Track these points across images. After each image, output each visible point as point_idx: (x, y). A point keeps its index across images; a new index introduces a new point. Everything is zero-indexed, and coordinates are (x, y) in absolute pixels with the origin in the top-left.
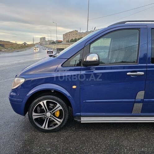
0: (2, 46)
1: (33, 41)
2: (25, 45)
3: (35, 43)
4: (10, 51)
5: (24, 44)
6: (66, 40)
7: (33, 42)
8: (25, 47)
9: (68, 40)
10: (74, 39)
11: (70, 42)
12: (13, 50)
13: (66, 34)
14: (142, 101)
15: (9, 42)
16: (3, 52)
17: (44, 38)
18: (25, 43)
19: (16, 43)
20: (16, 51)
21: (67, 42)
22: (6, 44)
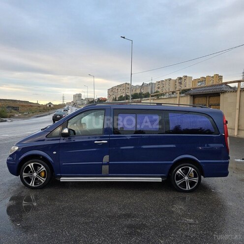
0: (16, 110)
1: (63, 99)
2: (50, 106)
3: (65, 103)
4: (26, 116)
5: (48, 106)
6: (112, 97)
7: (63, 101)
8: (49, 110)
9: (116, 98)
10: (123, 96)
11: (119, 100)
12: (31, 114)
13: (112, 88)
14: (107, 164)
15: (27, 102)
16: (17, 118)
17: (79, 96)
18: (50, 103)
19: (37, 104)
20: (35, 116)
21: (113, 100)
22: (22, 106)
